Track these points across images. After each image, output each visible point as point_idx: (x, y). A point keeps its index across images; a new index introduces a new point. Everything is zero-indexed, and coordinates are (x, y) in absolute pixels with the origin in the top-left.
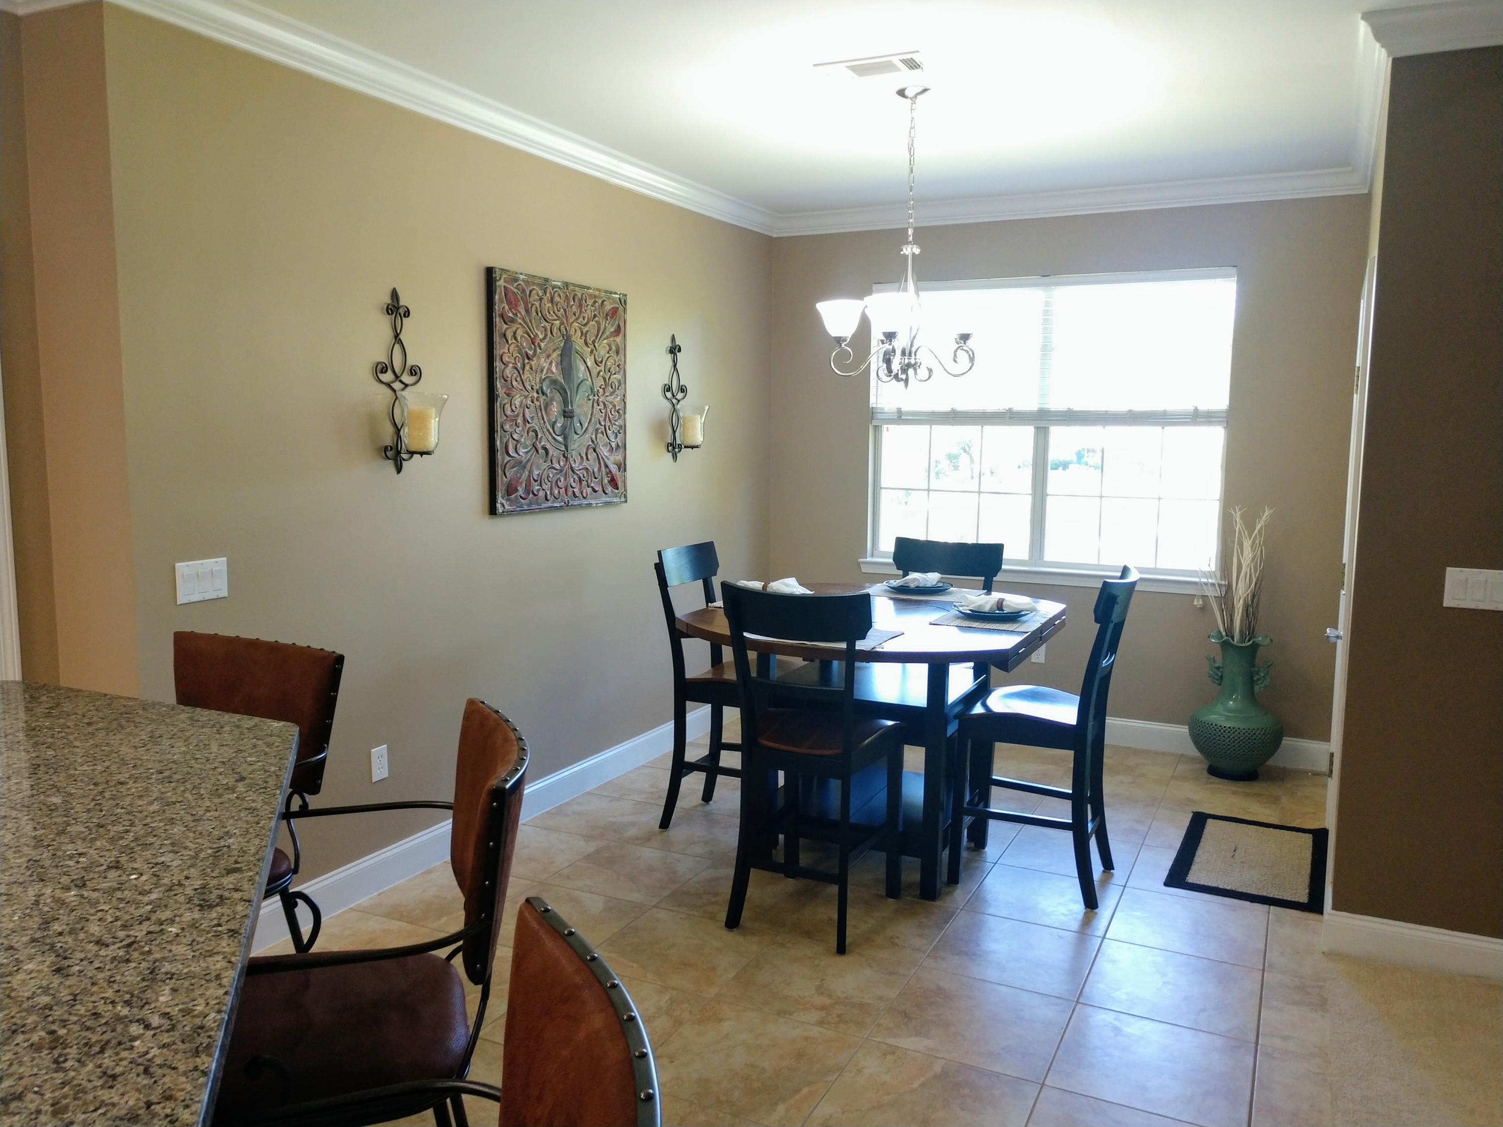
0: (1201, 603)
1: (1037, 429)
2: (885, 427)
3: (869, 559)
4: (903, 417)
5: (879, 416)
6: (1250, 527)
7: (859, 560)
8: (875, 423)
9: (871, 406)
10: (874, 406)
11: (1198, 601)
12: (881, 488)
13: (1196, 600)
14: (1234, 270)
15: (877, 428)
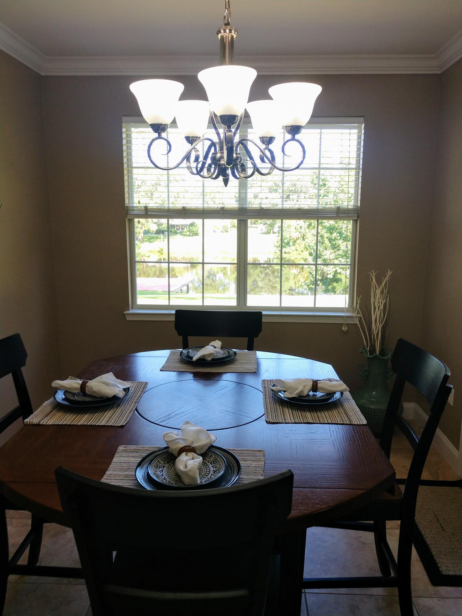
0: (347, 329)
1: (239, 222)
2: (136, 220)
3: (131, 311)
4: (149, 213)
5: (131, 212)
6: (379, 282)
7: (125, 312)
8: (129, 217)
9: (126, 205)
10: (128, 205)
11: (345, 327)
12: (136, 262)
13: (343, 327)
14: (362, 119)
15: (131, 221)
